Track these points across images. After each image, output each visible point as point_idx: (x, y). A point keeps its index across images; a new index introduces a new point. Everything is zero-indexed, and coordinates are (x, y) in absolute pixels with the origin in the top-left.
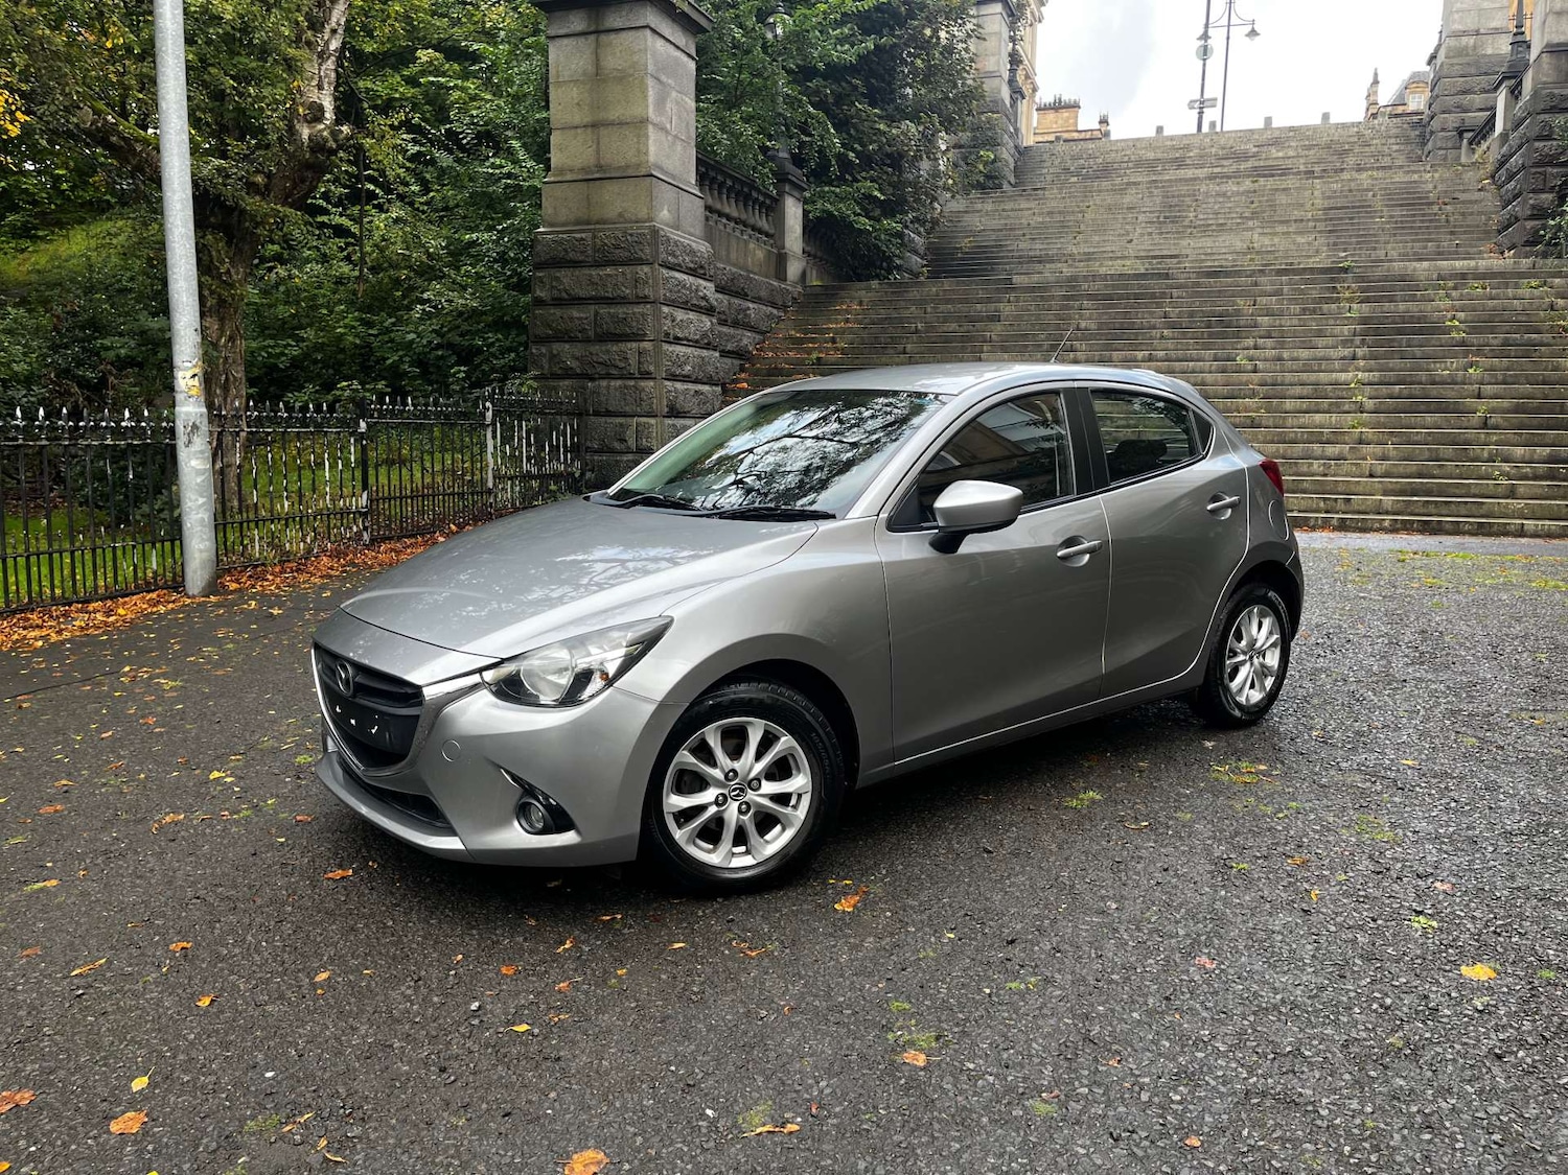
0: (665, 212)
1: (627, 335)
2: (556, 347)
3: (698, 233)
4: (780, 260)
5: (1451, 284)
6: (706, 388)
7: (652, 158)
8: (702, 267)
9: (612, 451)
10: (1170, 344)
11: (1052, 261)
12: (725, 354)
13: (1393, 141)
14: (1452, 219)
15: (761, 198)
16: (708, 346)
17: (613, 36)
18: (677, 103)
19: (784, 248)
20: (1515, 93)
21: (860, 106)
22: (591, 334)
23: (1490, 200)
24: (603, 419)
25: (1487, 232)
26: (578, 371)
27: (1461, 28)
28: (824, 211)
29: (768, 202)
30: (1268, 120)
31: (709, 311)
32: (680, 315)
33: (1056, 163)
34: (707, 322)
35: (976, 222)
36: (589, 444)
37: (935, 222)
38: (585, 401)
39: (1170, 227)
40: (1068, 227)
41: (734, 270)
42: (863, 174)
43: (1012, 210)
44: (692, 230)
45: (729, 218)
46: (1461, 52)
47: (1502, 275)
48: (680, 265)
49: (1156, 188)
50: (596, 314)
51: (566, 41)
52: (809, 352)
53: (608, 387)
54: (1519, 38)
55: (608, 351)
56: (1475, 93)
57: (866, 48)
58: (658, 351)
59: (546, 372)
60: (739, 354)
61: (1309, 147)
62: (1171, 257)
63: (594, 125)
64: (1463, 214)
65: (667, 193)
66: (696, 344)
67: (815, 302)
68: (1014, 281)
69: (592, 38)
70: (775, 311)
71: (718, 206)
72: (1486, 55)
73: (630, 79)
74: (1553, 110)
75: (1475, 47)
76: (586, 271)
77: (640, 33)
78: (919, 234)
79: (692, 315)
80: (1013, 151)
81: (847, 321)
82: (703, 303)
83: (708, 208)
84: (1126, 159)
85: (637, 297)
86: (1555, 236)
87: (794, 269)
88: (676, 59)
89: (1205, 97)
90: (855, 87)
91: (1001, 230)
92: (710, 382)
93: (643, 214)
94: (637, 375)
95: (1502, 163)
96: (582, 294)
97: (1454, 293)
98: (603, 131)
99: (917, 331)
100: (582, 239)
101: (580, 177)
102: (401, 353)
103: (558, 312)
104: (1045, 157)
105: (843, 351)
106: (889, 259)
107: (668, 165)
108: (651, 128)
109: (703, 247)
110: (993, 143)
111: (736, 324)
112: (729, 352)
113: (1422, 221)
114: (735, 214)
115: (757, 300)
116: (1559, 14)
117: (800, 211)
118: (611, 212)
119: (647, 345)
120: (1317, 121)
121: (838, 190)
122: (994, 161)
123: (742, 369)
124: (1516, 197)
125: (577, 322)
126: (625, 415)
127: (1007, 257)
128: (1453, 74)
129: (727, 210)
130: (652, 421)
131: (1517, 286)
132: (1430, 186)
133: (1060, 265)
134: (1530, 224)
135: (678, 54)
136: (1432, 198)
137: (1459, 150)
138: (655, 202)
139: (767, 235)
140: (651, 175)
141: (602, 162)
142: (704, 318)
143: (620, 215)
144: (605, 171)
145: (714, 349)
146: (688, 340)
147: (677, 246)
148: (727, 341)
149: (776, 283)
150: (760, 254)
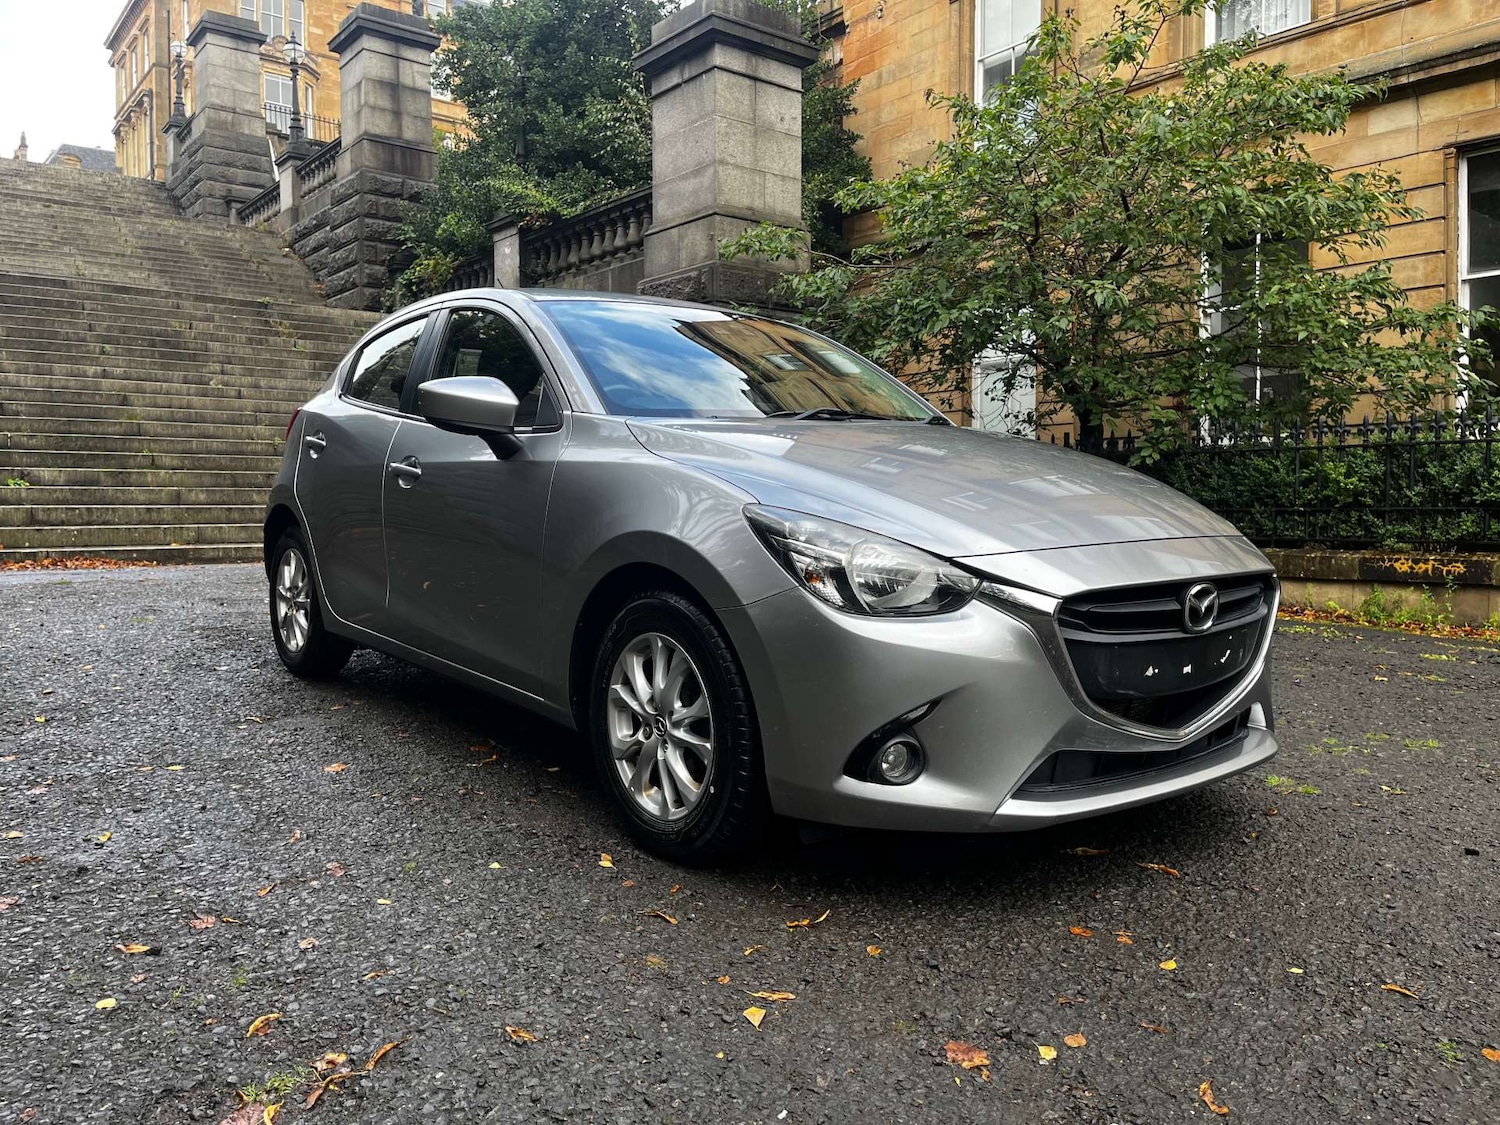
13: (144, 198)
14: (275, 278)
20: (305, 174)
23: (297, 265)
27: (218, 102)
46: (221, 125)
56: (237, 167)
61: (61, 187)
72: (243, 134)
74: (378, 192)
75: (233, 125)
95: (305, 234)
113: (248, 276)
124: (348, 265)
128: (215, 144)
132: (237, 245)
134: (368, 291)
136: (245, 256)
137: (228, 216)
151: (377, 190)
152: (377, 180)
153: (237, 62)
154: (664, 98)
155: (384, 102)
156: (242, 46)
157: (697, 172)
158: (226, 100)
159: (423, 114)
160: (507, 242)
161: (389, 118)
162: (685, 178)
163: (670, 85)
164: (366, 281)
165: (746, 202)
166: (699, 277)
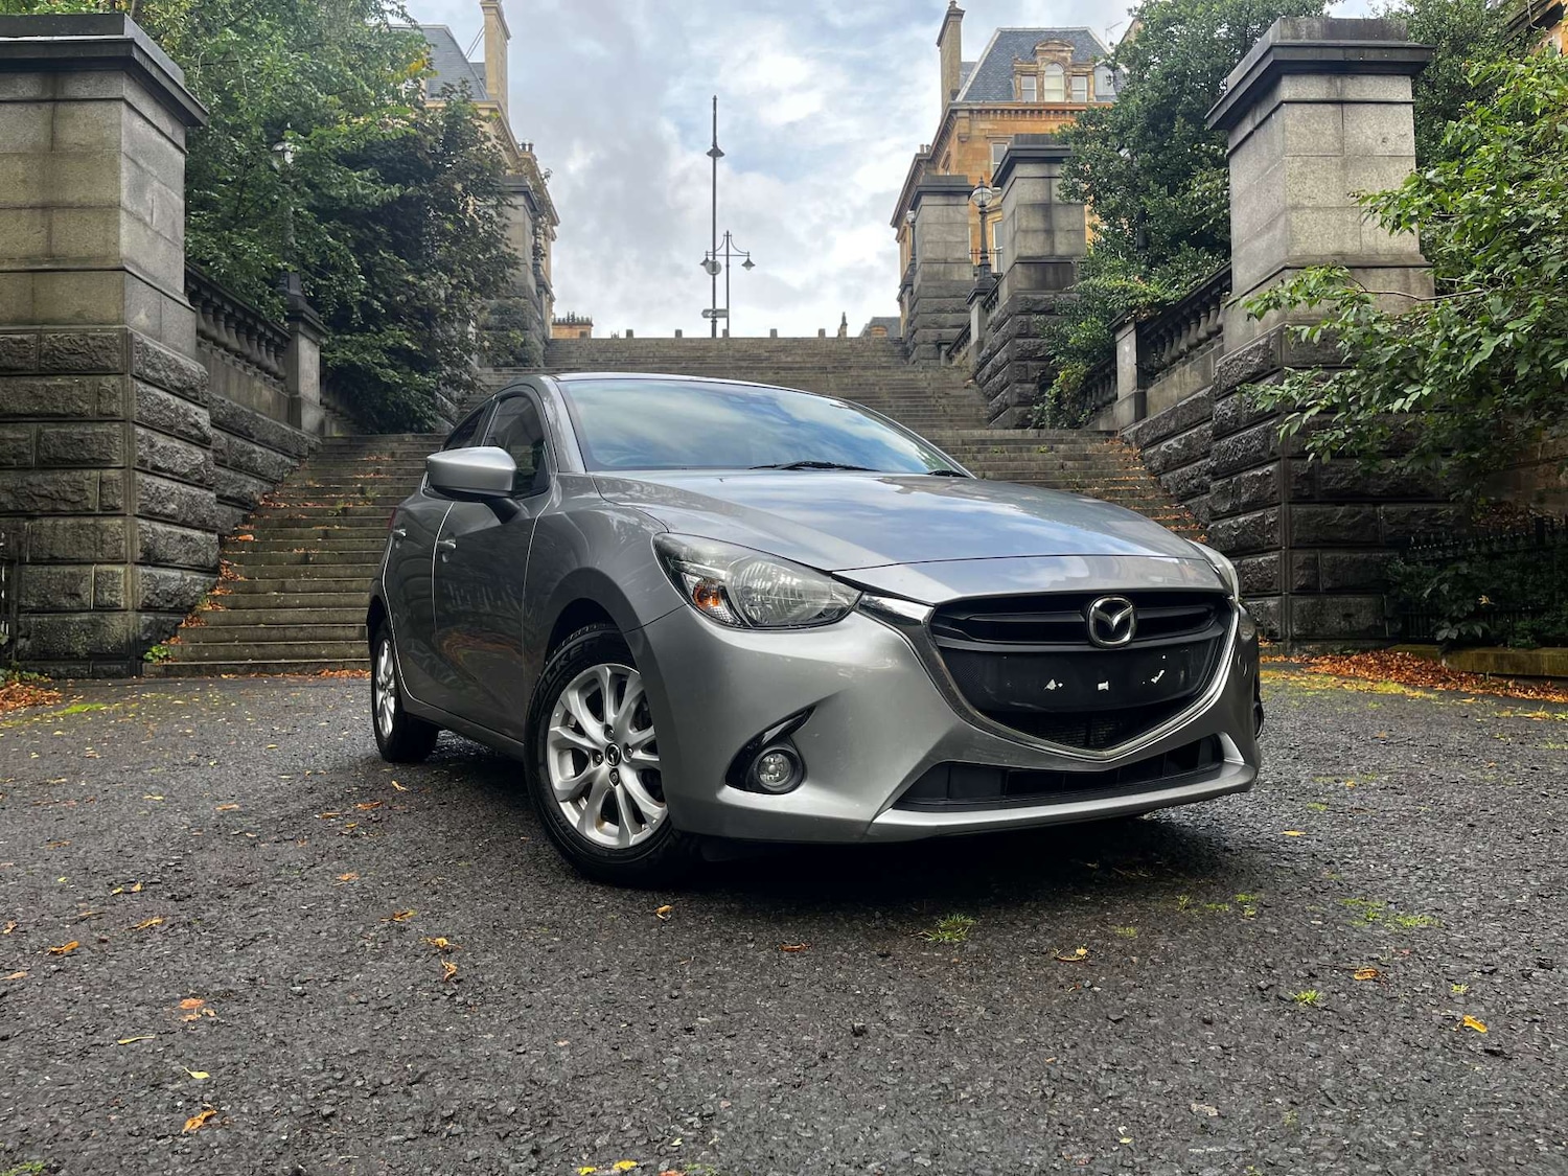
0: (142, 316)
1: (85, 461)
3: (187, 351)
4: (293, 407)
5: (974, 448)
6: (197, 534)
7: (124, 250)
8: (192, 389)
9: (58, 610)
12: (222, 499)
13: (881, 354)
14: (948, 409)
15: (269, 334)
16: (200, 483)
17: (75, 107)
18: (160, 195)
19: (297, 393)
20: (987, 307)
21: (385, 255)
22: (32, 459)
23: (975, 394)
24: (46, 569)
25: (979, 421)
26: (10, 507)
27: (931, 256)
28: (345, 361)
29: (277, 339)
30: (773, 332)
31: (203, 442)
32: (161, 441)
33: (584, 354)
34: (199, 455)
36: (23, 602)
37: (470, 386)
38: (20, 545)
41: (235, 405)
42: (391, 326)
44: (179, 345)
45: (227, 348)
46: (933, 277)
47: (1015, 441)
48: (162, 381)
50: (40, 434)
51: (9, 107)
52: (333, 502)
53: (54, 527)
54: (984, 262)
55: (55, 482)
56: (947, 312)
57: (391, 194)
58: (130, 483)
60: (241, 502)
61: (816, 355)
63: (45, 208)
64: (956, 406)
65: (150, 297)
66: (183, 479)
67: (330, 454)
69: (47, 107)
70: (288, 460)
71: (214, 333)
72: (953, 281)
73: (100, 157)
74: (1028, 312)
75: (944, 275)
76: (27, 381)
77: (112, 106)
78: (451, 400)
79: (177, 444)
80: (541, 338)
81: (378, 472)
82: (194, 432)
83: (200, 332)
85: (100, 413)
86: (1041, 420)
87: (311, 417)
88: (160, 145)
89: (717, 307)
90: (378, 236)
92: (203, 526)
93: (112, 314)
94: (97, 512)
95: (982, 366)
96: (19, 408)
97: (979, 456)
98: (57, 215)
100: (22, 341)
101: (23, 267)
104: (572, 348)
105: (374, 501)
106: (420, 421)
107: (143, 261)
108: (123, 216)
109: (195, 367)
110: (522, 327)
111: (237, 467)
112: (228, 498)
114: (235, 345)
115: (264, 443)
116: (1026, 232)
117: (318, 356)
118: (65, 312)
119: (112, 474)
120: (816, 335)
121: (361, 339)
122: (523, 345)
123: (246, 520)
124: (1003, 388)
125: (11, 444)
126: (80, 562)
128: (930, 294)
129: (225, 338)
130: (120, 569)
131: (1029, 450)
132: (925, 383)
134: (1018, 410)
135: (163, 141)
136: (929, 392)
137: (939, 358)
138: (127, 303)
139: (276, 377)
140: (124, 269)
141: (54, 251)
142: (194, 449)
143: (79, 315)
144: (58, 262)
145: (209, 488)
146: (171, 472)
147: (158, 358)
148: (226, 485)
149: (288, 429)
150: (268, 395)
151: (1029, 310)
152: (1027, 300)
153: (948, 216)
154: (1239, 152)
155: (1037, 222)
156: (953, 200)
157: (1270, 226)
158: (940, 253)
159: (1077, 227)
160: (1126, 340)
161: (1041, 237)
162: (1259, 235)
163: (1244, 135)
164: (1017, 400)
165: (1333, 247)
166: (1267, 344)
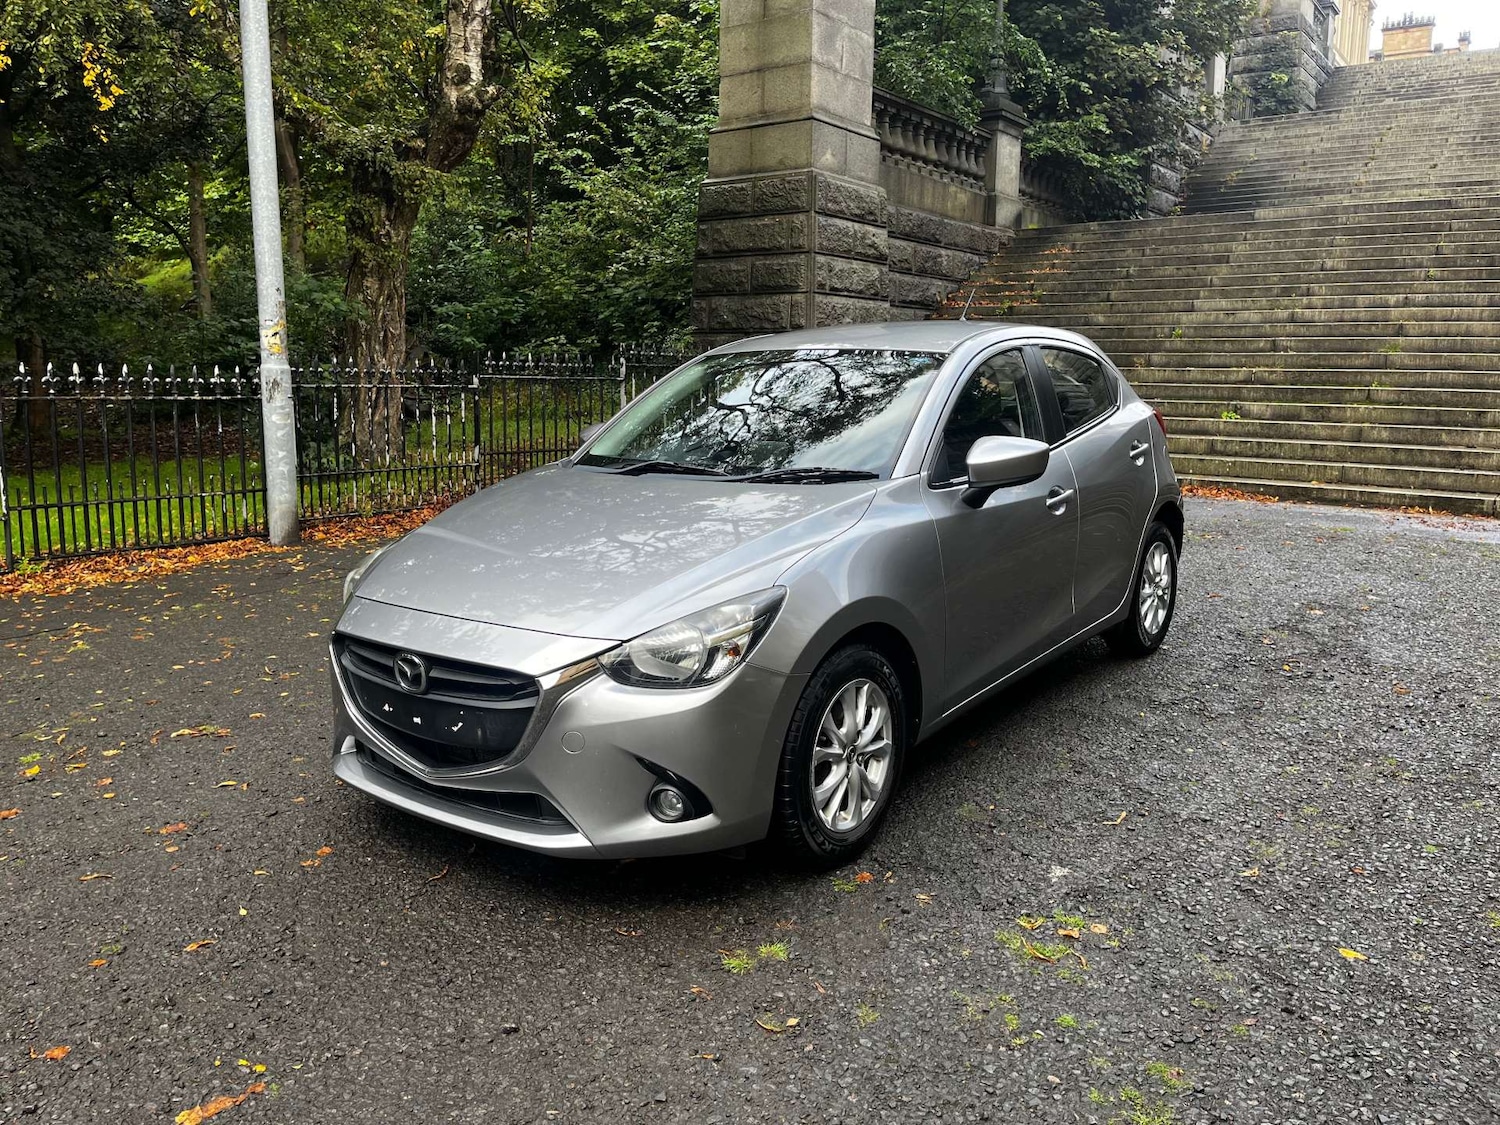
0: (828, 156)
1: (781, 287)
2: (716, 301)
3: (870, 176)
4: (990, 203)
7: (815, 100)
8: (871, 213)
10: (1435, 285)
11: (1332, 193)
15: (968, 138)
16: (875, 297)
18: (850, 39)
19: (993, 190)
21: (1096, 31)
22: (748, 287)
26: (734, 326)
28: (1048, 149)
29: (977, 142)
31: (880, 259)
32: (839, 264)
33: (1370, 83)
34: (875, 271)
35: (1249, 152)
39: (1486, 149)
40: (1360, 153)
41: (922, 215)
43: (1296, 136)
44: (863, 174)
45: (926, 161)
48: (842, 212)
49: (1477, 104)
50: (753, 265)
52: (1003, 300)
55: (762, 304)
58: (810, 303)
59: (705, 326)
62: (1481, 183)
63: (759, 70)
65: (833, 137)
66: (859, 295)
67: (1026, 245)
68: (1256, 215)
70: (976, 258)
71: (901, 145)
73: (799, 17)
76: (746, 222)
78: (1173, 169)
79: (856, 265)
81: (1053, 266)
82: (872, 251)
83: (885, 149)
84: (1457, 75)
85: (792, 247)
87: (1005, 213)
90: (1092, 11)
91: (1278, 160)
93: (802, 160)
94: (788, 330)
96: (741, 245)
98: (768, 75)
99: (1128, 276)
100: (742, 189)
101: (745, 125)
102: (612, 309)
103: (717, 265)
104: (1358, 78)
105: (1040, 299)
106: (1128, 199)
107: (833, 106)
108: (814, 69)
109: (875, 191)
110: (1291, 64)
111: (922, 272)
112: (911, 302)
114: (934, 156)
115: (953, 246)
117: (1017, 150)
118: (771, 160)
119: (799, 297)
121: (1065, 125)
122: (1288, 84)
125: (735, 274)
127: (1279, 190)
129: (923, 152)
133: (1341, 196)
138: (814, 147)
139: (976, 177)
140: (813, 118)
141: (766, 108)
142: (872, 267)
143: (781, 162)
144: (768, 117)
145: (884, 299)
146: (848, 291)
147: (840, 191)
148: (909, 290)
149: (977, 228)
150: (963, 198)
